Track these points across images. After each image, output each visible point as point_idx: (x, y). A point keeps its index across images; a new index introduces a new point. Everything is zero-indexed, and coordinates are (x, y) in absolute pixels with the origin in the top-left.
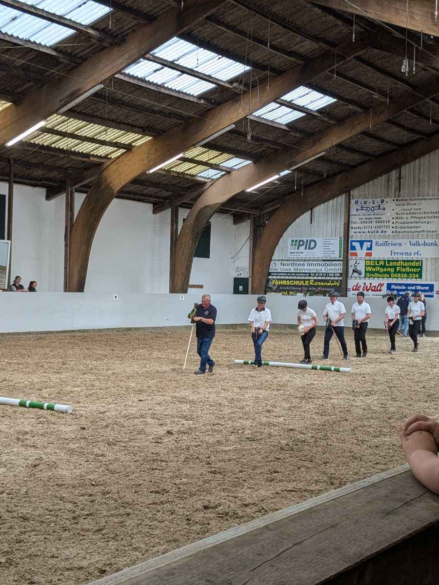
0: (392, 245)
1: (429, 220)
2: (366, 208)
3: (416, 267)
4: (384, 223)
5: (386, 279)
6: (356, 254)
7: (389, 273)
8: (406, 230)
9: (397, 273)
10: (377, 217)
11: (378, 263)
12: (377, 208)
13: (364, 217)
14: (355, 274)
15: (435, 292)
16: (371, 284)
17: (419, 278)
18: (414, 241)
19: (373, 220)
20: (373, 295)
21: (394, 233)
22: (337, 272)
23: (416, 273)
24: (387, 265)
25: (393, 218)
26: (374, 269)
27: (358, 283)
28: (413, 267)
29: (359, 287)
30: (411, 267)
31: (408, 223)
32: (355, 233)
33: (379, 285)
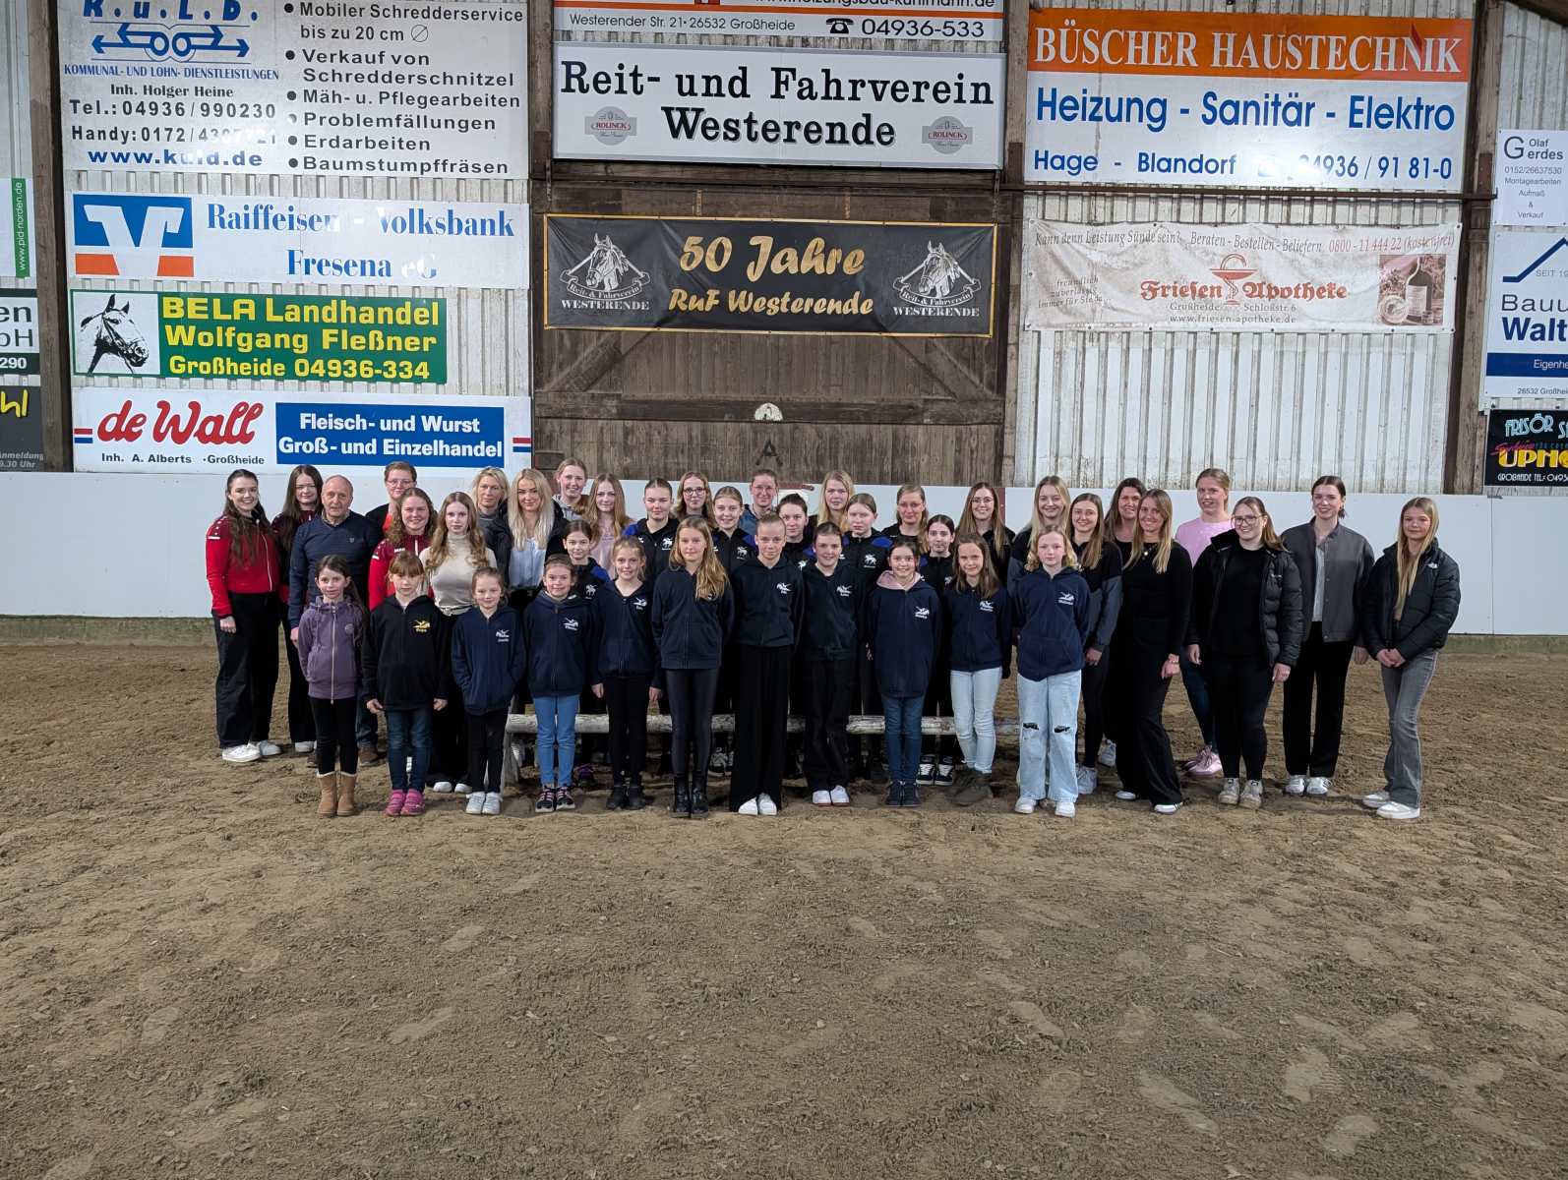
0: (291, 227)
1: (471, 113)
2: (147, 40)
3: (412, 330)
4: (243, 115)
5: (273, 381)
6: (107, 265)
7: (286, 356)
8: (362, 154)
9: (327, 356)
10: (207, 83)
11: (227, 308)
12: (209, 41)
13: (137, 83)
14: (111, 362)
15: (509, 444)
16: (195, 407)
17: (429, 380)
18: (400, 208)
19: (190, 101)
20: (211, 459)
21: (300, 169)
22: (12, 349)
23: (416, 358)
24: (270, 317)
25: (292, 96)
26: (206, 339)
27: (128, 405)
28: (404, 331)
29: (133, 422)
30: (389, 330)
31: (367, 122)
32: (96, 157)
33: (236, 414)
